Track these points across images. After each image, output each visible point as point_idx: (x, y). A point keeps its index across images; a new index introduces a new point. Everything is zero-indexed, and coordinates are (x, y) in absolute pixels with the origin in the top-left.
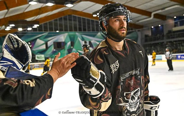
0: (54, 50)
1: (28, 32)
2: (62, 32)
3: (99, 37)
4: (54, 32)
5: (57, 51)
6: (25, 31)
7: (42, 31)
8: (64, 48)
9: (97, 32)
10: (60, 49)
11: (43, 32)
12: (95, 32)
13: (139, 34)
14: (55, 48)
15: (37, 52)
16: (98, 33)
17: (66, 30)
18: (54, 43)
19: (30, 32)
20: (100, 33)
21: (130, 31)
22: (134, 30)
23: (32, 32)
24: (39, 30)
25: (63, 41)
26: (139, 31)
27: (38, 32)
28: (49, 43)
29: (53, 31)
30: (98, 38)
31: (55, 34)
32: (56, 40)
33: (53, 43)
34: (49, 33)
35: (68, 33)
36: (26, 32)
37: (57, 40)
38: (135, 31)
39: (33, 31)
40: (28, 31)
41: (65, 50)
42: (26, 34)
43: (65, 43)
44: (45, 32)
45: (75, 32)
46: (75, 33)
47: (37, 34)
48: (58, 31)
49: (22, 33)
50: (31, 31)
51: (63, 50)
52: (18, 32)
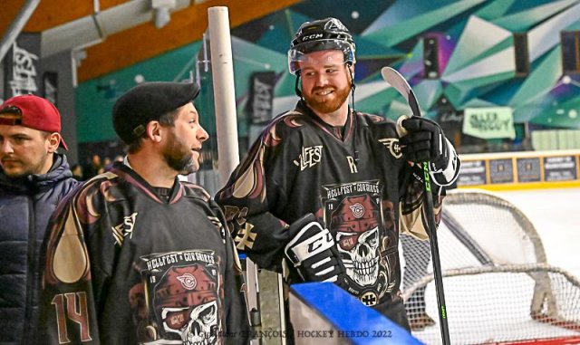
0: (567, 80)
14: (567, 69)
15: (465, 90)
28: (537, 41)
33: (557, 39)
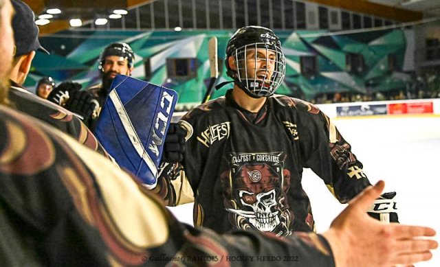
0: (169, 81)
1: (98, 30)
2: (190, 30)
3: (294, 45)
4: (167, 30)
5: (177, 84)
6: (89, 26)
7: (135, 27)
8: (195, 76)
9: (289, 30)
10: (185, 77)
11: (139, 29)
12: (284, 30)
13: (410, 36)
14: (169, 75)
16: (290, 33)
17: (202, 26)
18: (169, 60)
19: (103, 30)
20: (298, 34)
21: (384, 28)
22: (394, 26)
23: (109, 30)
24: (128, 26)
25: (194, 55)
26: (408, 27)
27: (124, 29)
28: (155, 62)
29: (164, 26)
30: (290, 47)
31: (169, 37)
32: (174, 54)
33: (164, 62)
34: (154, 34)
35: (207, 33)
36: (92, 29)
37: (177, 53)
38: (399, 28)
39: (111, 27)
40: (96, 26)
41: (197, 80)
42: (92, 37)
43: (197, 63)
44: (144, 30)
45: (226, 30)
46: (227, 33)
47: (121, 37)
48: (178, 29)
49: (83, 33)
50: (105, 26)
51: (193, 81)
52: (71, 29)
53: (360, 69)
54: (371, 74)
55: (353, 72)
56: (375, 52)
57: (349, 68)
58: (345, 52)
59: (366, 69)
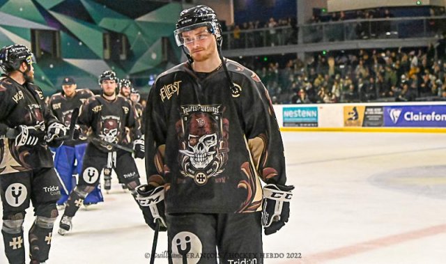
53: (123, 57)
54: (138, 66)
55: (114, 61)
56: (143, 33)
57: (107, 54)
58: (101, 29)
59: (132, 57)
